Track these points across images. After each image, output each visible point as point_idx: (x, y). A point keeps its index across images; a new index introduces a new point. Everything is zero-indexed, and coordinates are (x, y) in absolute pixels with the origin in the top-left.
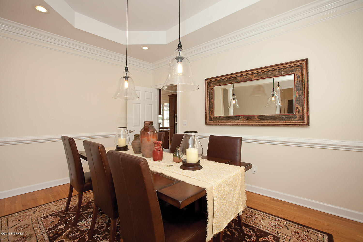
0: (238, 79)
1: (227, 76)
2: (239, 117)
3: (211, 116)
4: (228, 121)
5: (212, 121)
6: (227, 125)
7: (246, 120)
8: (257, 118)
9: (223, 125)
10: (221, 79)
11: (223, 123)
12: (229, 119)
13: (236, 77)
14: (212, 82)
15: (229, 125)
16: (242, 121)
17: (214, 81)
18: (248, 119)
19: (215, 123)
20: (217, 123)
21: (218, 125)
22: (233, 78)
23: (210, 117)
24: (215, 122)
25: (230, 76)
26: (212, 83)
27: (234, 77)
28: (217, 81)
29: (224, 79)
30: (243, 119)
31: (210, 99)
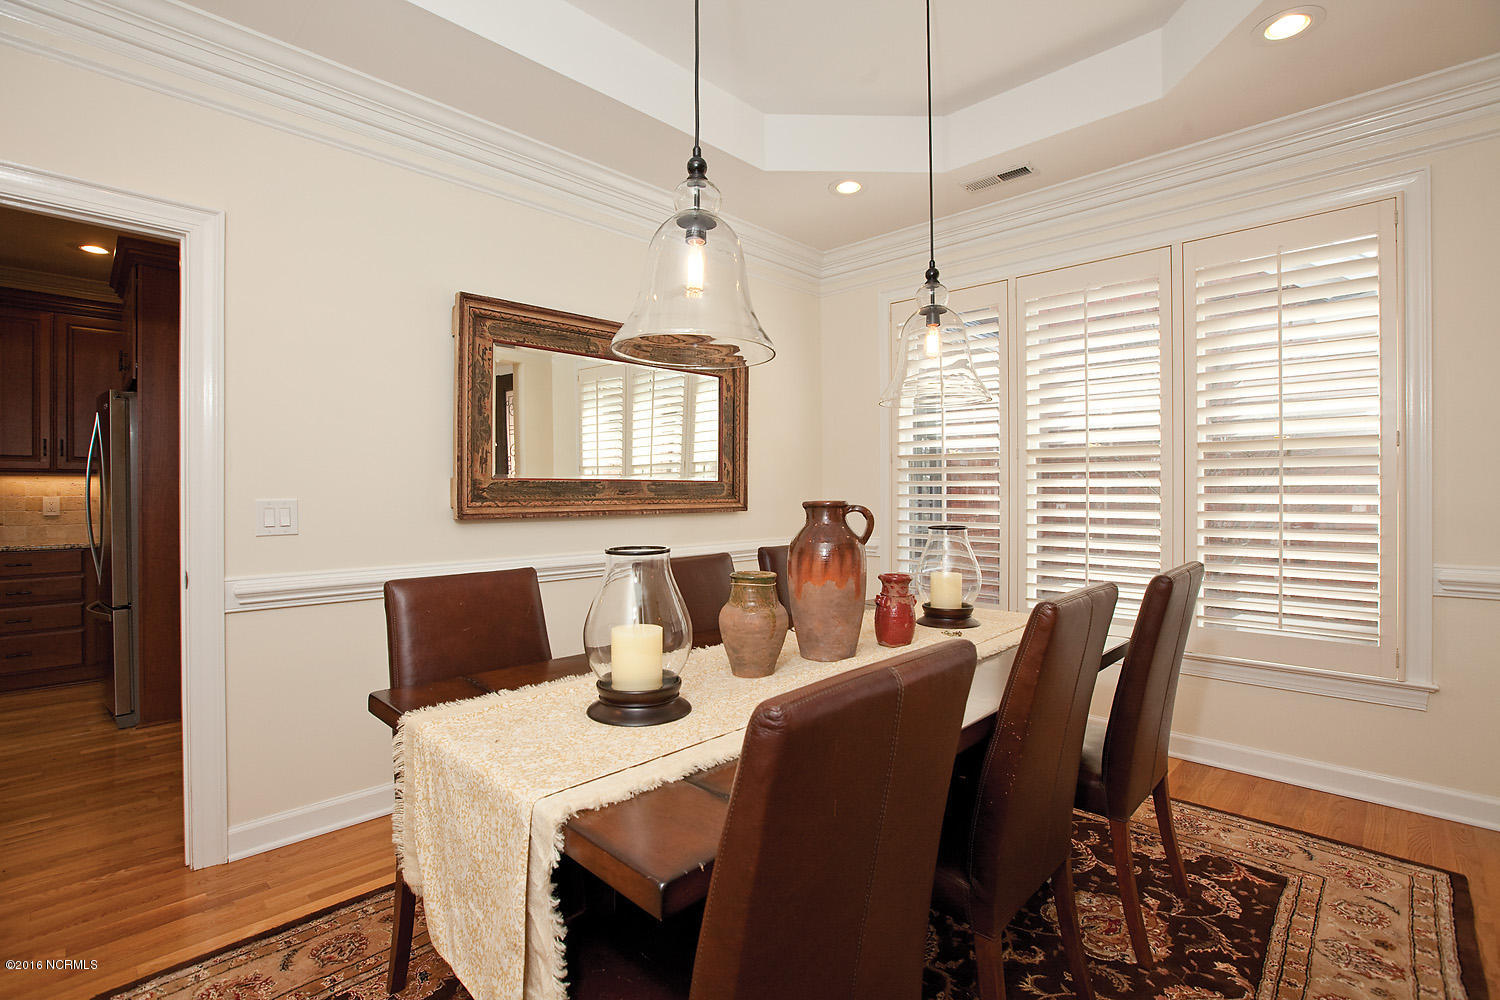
0: (596, 345)
1: (563, 317)
2: (597, 486)
3: (478, 476)
4: (560, 500)
5: (486, 499)
6: (560, 515)
7: (616, 496)
8: (645, 489)
9: (545, 517)
10: (533, 321)
11: (541, 510)
12: (558, 494)
13: (592, 335)
14: (493, 318)
15: (568, 516)
16: (607, 500)
17: (503, 319)
18: (623, 493)
19: (506, 510)
20: (512, 510)
21: (524, 517)
22: (579, 332)
23: (475, 483)
24: (504, 504)
25: (573, 323)
26: (489, 323)
27: (585, 333)
28: (515, 321)
29: (545, 327)
30: (607, 492)
31: (478, 395)
